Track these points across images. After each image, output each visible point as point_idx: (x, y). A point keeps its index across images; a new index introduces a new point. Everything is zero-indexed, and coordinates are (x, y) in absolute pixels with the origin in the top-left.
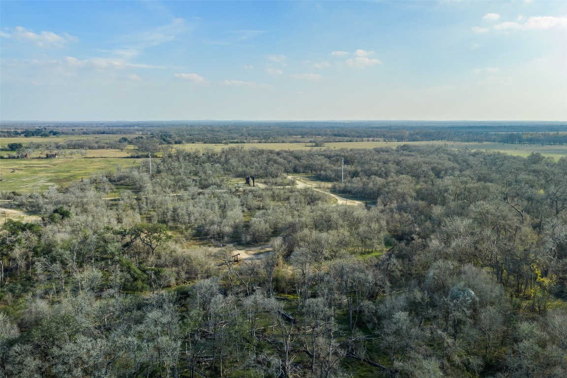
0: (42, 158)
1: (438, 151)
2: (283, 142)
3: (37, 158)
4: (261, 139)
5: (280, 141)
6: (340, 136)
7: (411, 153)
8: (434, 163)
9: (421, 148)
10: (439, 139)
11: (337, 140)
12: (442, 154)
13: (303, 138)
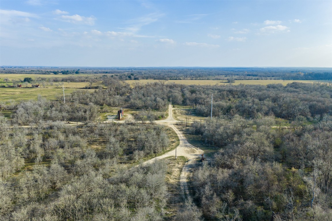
0: (28, 87)
1: (322, 88)
2: (208, 79)
3: (26, 87)
4: (193, 77)
5: (206, 79)
6: (253, 76)
7: (297, 90)
8: (314, 101)
9: (307, 85)
10: (327, 79)
11: (247, 78)
12: (325, 91)
13: (226, 77)
